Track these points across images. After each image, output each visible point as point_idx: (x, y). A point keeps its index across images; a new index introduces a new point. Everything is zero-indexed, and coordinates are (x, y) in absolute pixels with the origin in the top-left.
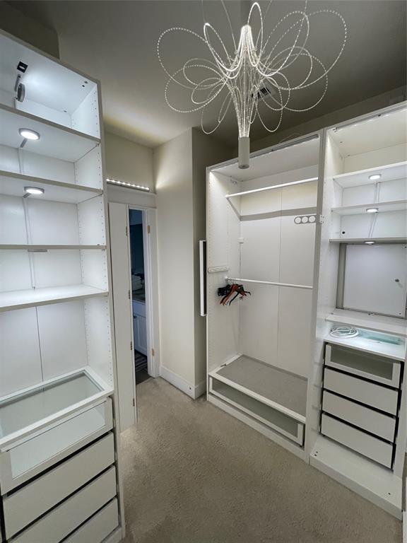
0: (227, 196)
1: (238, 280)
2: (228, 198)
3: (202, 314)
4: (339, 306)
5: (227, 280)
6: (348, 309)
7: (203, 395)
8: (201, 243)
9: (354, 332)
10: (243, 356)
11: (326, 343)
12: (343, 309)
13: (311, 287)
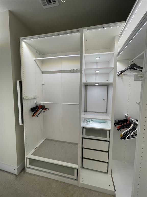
0: (34, 59)
1: (42, 103)
2: (35, 60)
3: (21, 124)
4: (86, 111)
5: (36, 103)
6: (89, 112)
7: (23, 169)
8: (18, 82)
9: (92, 121)
10: (46, 139)
11: (83, 128)
12: (87, 112)
13: (79, 104)
